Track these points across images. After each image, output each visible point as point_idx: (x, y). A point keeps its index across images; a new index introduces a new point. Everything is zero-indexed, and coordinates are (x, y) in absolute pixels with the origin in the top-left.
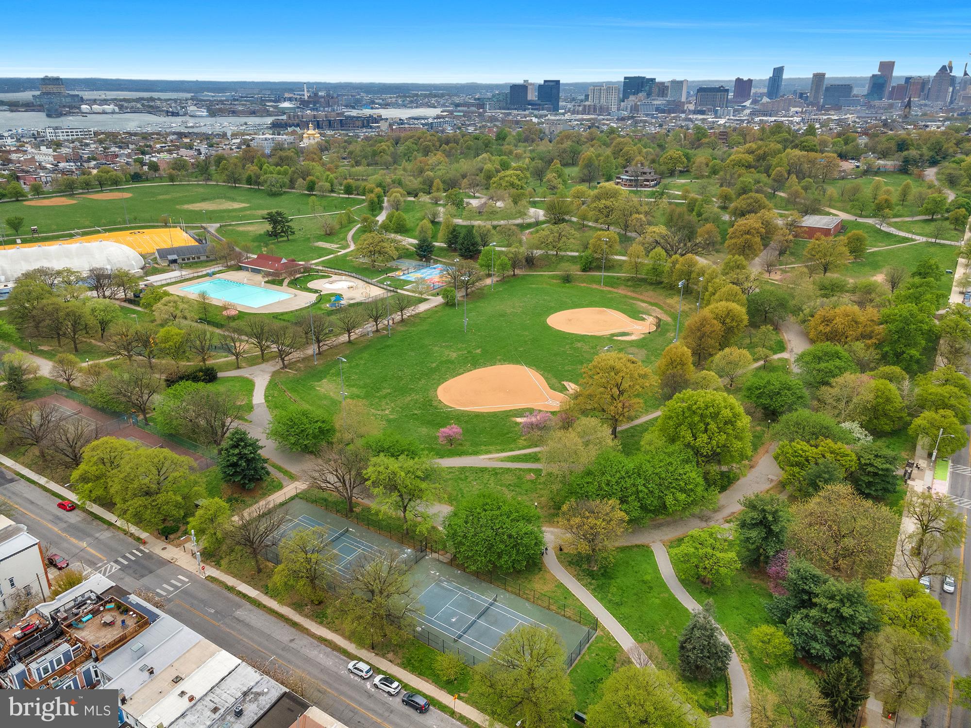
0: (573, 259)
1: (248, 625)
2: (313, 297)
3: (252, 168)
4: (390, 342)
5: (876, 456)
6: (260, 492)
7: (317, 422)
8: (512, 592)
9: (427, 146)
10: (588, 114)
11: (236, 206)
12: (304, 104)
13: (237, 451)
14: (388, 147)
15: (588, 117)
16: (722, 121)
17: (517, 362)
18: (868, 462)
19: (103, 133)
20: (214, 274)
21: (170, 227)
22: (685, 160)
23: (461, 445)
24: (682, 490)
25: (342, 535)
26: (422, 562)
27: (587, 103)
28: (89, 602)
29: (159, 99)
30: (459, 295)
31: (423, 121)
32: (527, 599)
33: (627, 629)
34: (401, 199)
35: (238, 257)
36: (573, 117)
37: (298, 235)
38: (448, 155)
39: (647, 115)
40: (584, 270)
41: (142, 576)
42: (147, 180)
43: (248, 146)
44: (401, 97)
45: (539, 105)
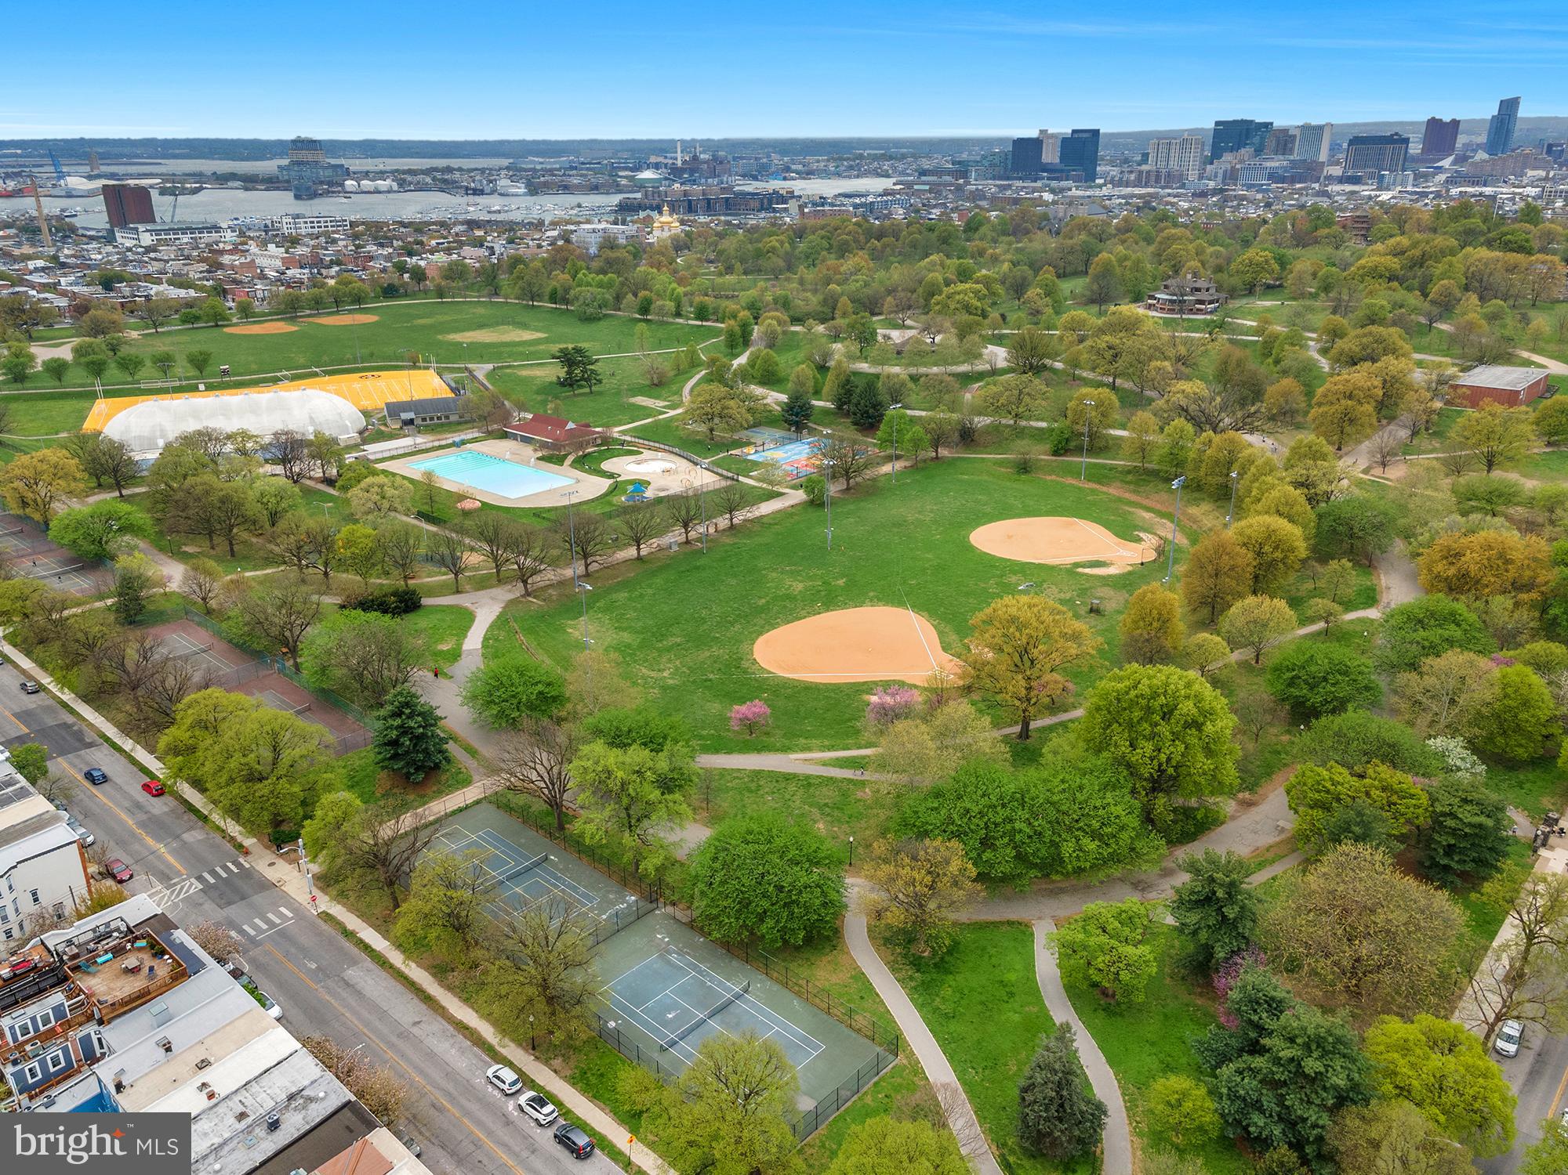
0: (1039, 435)
1: (359, 994)
2: (602, 485)
3: (562, 276)
4: (702, 562)
5: (1465, 801)
6: (435, 788)
7: (536, 684)
8: (777, 981)
9: (846, 243)
10: (1146, 186)
11: (527, 335)
12: (676, 172)
13: (398, 722)
14: (782, 243)
15: (1143, 191)
16: (1385, 196)
17: (900, 604)
18: (1447, 809)
19: (363, 223)
20: (463, 443)
21: (419, 368)
22: (1276, 267)
23: (767, 734)
24: (1095, 835)
25: (537, 864)
26: (649, 919)
27: (1144, 167)
28: (115, 934)
29: (460, 169)
30: (833, 489)
31: (857, 201)
32: (798, 994)
33: (951, 1059)
34: (779, 329)
35: (506, 418)
36: (1117, 191)
37: (608, 384)
38: (877, 256)
39: (1249, 187)
40: (1056, 453)
41: (229, 903)
42: (406, 295)
43: (568, 241)
44: (835, 160)
45: (1062, 171)
